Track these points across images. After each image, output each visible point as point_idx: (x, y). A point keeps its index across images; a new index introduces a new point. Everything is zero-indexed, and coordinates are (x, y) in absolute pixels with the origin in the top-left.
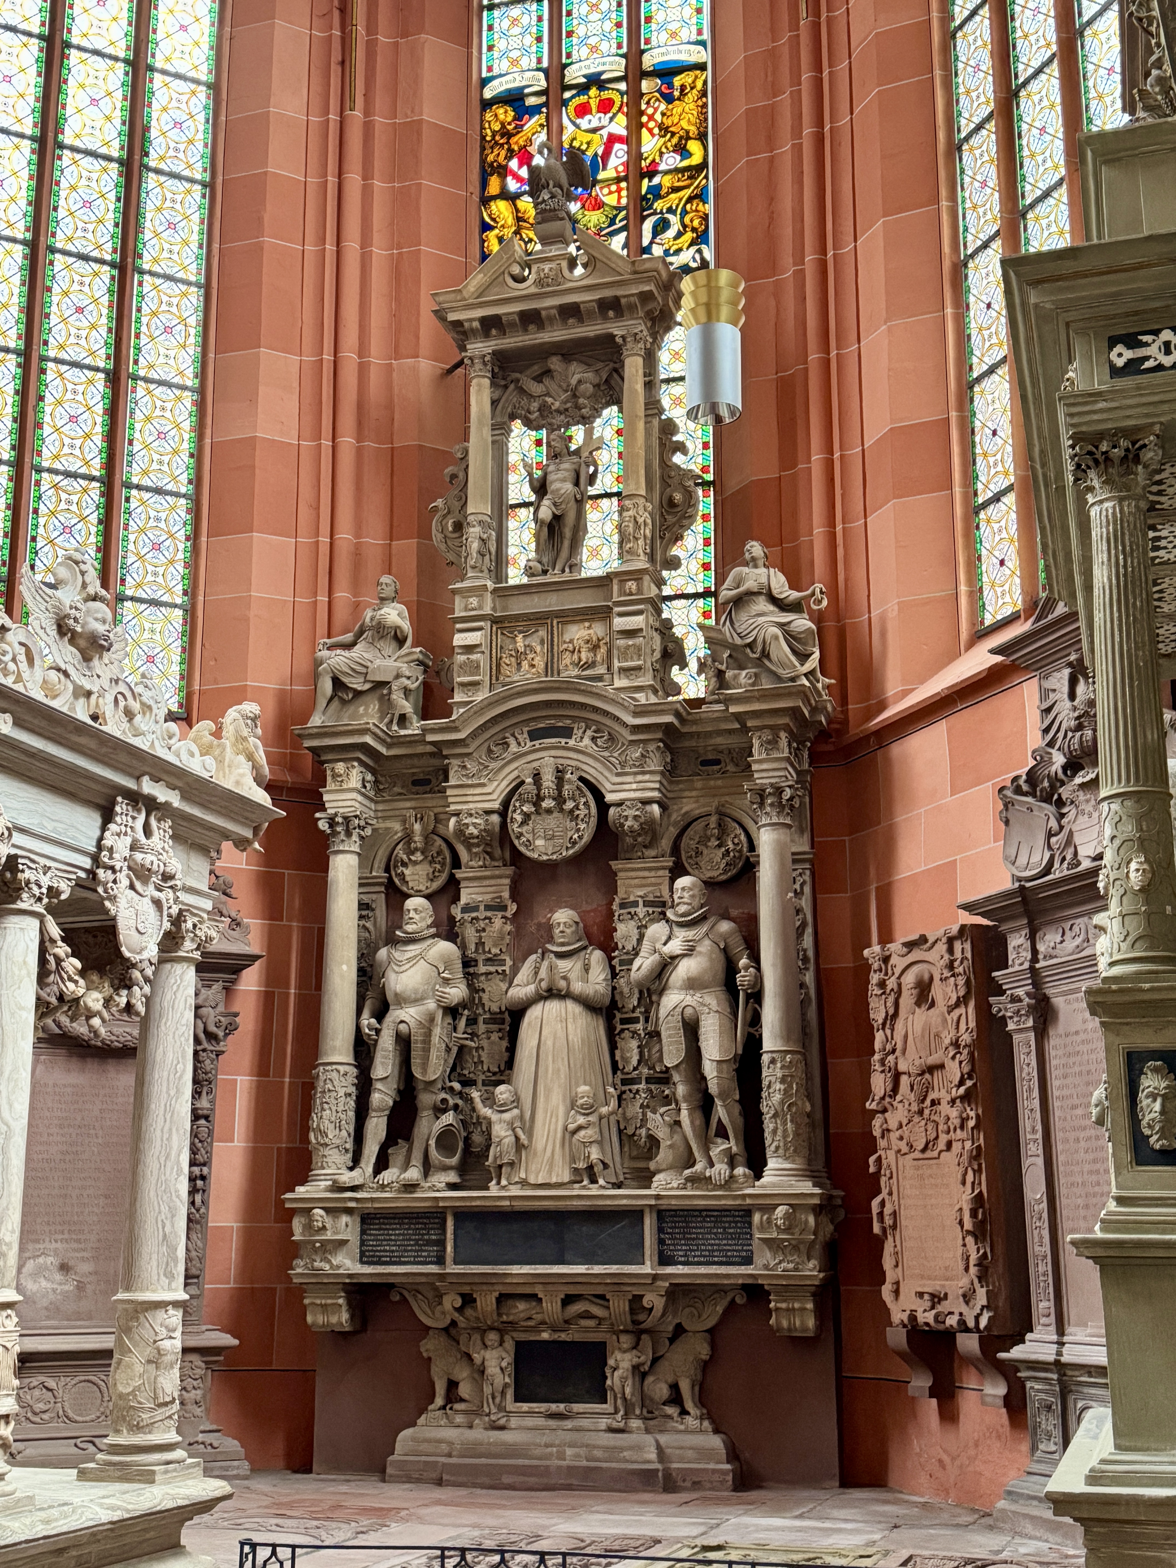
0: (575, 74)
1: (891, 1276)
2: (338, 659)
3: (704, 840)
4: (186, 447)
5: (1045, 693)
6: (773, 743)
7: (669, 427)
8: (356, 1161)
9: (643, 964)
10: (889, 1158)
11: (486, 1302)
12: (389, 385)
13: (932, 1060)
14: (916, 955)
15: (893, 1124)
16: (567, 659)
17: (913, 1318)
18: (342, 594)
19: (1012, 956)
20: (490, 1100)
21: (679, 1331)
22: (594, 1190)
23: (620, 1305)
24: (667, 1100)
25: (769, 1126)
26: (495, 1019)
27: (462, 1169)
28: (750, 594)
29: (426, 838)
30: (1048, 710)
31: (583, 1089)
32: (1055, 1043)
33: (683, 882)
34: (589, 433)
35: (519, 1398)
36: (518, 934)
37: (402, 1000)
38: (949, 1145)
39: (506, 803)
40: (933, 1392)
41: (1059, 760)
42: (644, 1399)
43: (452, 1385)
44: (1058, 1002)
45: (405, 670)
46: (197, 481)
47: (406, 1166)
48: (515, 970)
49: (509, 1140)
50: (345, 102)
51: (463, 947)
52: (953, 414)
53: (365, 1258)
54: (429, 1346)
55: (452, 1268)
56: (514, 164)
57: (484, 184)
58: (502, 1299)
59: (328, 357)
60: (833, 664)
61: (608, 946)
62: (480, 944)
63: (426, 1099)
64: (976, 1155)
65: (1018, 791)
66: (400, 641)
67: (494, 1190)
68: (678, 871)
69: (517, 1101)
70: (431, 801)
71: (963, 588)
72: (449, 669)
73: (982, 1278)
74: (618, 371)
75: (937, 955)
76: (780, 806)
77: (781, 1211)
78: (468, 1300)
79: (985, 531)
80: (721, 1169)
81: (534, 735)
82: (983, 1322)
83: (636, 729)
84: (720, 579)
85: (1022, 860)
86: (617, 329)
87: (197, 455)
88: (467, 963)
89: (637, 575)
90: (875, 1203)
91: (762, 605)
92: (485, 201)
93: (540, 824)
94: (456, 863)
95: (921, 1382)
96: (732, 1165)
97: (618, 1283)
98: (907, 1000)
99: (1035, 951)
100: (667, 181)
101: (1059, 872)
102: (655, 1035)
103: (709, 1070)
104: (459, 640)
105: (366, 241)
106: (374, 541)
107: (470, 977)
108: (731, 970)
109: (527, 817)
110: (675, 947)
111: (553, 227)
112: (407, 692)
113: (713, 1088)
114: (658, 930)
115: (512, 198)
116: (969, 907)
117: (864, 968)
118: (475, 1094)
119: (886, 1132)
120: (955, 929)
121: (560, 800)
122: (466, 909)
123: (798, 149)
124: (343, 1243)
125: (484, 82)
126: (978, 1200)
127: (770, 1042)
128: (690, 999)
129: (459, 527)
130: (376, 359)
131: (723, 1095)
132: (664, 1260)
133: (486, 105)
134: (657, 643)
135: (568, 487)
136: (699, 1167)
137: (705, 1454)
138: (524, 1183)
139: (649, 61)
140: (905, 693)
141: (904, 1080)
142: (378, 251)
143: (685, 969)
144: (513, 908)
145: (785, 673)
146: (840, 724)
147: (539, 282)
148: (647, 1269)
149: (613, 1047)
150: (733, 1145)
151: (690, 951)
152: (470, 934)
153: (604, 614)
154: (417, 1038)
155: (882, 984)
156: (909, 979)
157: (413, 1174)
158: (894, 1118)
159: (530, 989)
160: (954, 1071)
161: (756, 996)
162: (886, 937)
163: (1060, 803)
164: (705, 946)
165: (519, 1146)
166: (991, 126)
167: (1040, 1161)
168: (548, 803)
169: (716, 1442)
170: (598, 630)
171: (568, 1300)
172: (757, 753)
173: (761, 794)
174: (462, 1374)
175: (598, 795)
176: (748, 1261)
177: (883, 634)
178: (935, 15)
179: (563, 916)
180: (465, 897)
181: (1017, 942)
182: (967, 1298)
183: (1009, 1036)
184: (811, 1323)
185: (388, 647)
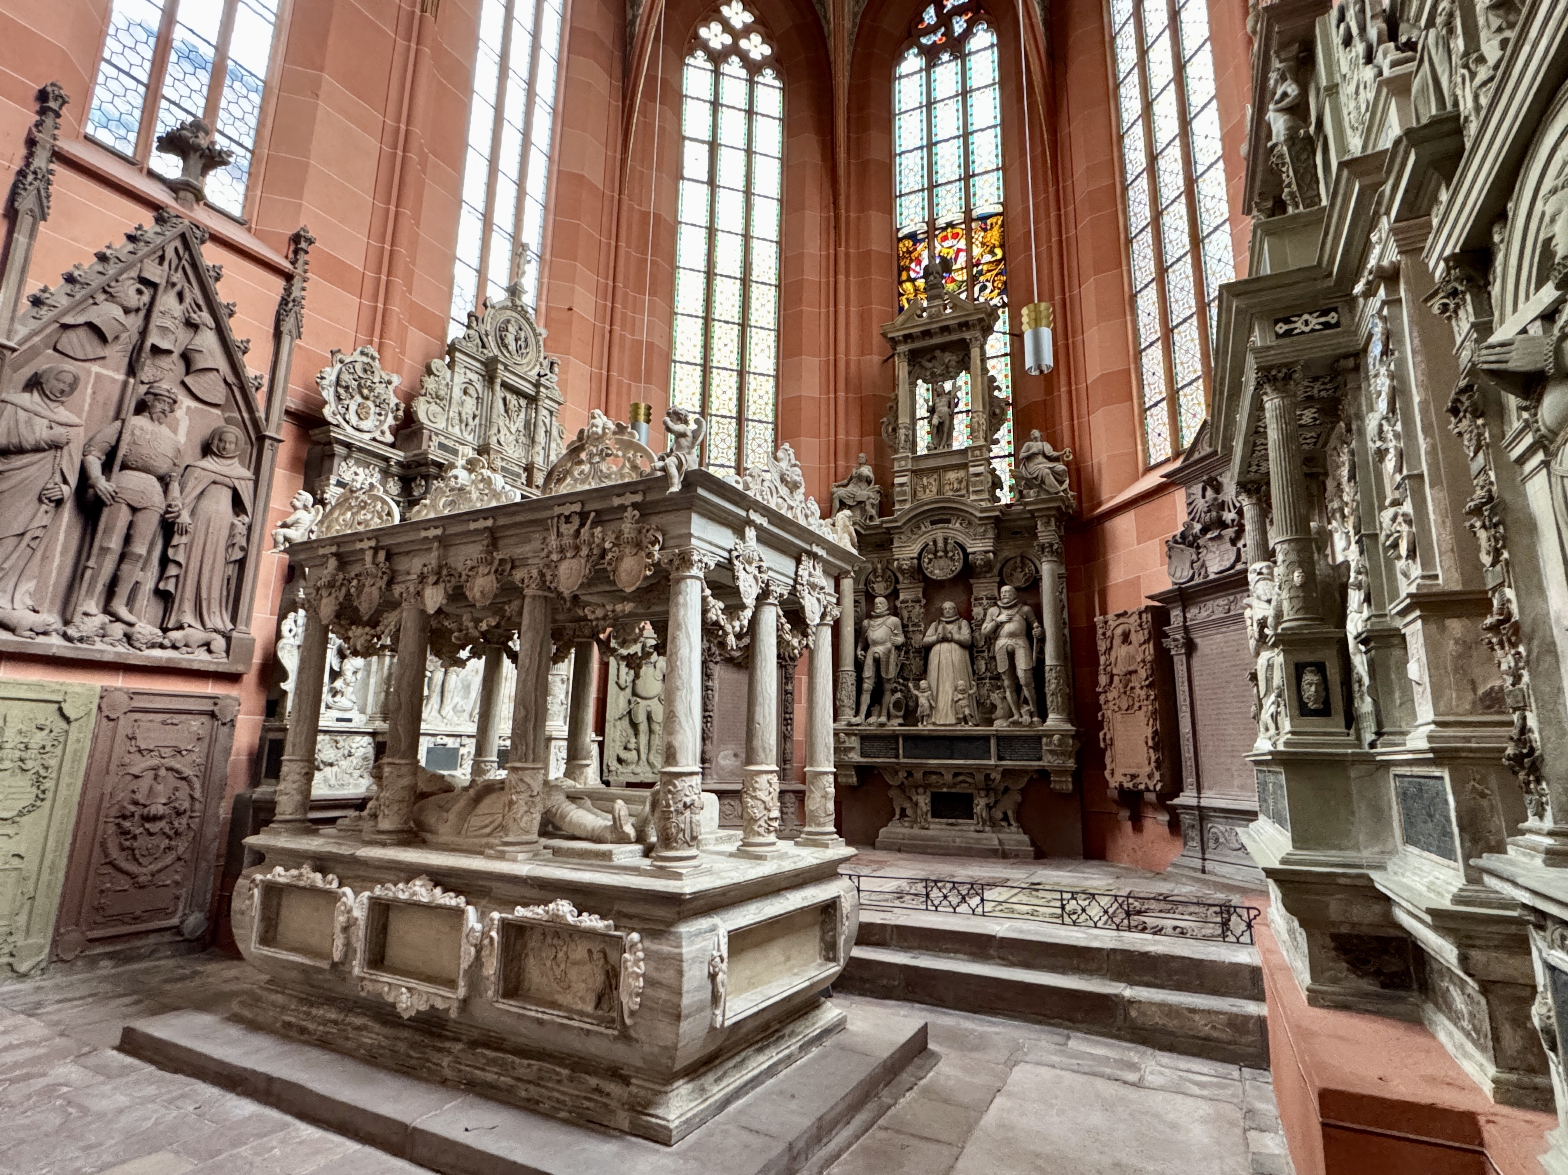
0: (941, 222)
1: (1109, 767)
2: (842, 492)
3: (1015, 569)
4: (771, 402)
5: (1189, 495)
6: (1048, 523)
7: (993, 379)
8: (857, 714)
9: (987, 626)
10: (1108, 713)
11: (918, 775)
12: (859, 369)
13: (1131, 668)
14: (1121, 620)
15: (1110, 698)
16: (947, 487)
17: (1121, 785)
18: (841, 463)
19: (1173, 620)
20: (917, 687)
21: (1006, 790)
22: (967, 728)
23: (980, 777)
24: (999, 688)
25: (1049, 699)
26: (918, 651)
27: (905, 717)
28: (1034, 455)
29: (884, 571)
30: (1190, 504)
31: (961, 682)
32: (1196, 662)
33: (1005, 588)
34: (954, 384)
35: (933, 816)
36: (927, 613)
37: (876, 643)
38: (1140, 708)
39: (920, 554)
40: (1130, 818)
41: (1198, 527)
42: (991, 818)
43: (903, 810)
44: (1198, 641)
45: (872, 495)
46: (776, 416)
47: (879, 716)
48: (926, 630)
49: (927, 705)
50: (837, 245)
51: (902, 619)
52: (1132, 366)
53: (863, 755)
54: (892, 793)
55: (902, 760)
56: (913, 265)
57: (900, 275)
58: (925, 774)
59: (832, 358)
60: (1075, 486)
61: (969, 618)
62: (909, 618)
63: (888, 686)
64: (1154, 712)
65: (1176, 542)
66: (869, 482)
67: (920, 727)
68: (1002, 584)
69: (930, 688)
70: (886, 554)
71: (1140, 447)
72: (892, 495)
73: (1158, 768)
74: (968, 355)
75: (1134, 620)
76: (1052, 552)
77: (1056, 737)
78: (910, 774)
79: (1149, 420)
80: (1026, 719)
81: (933, 523)
82: (1158, 787)
83: (981, 519)
84: (1017, 448)
85: (1178, 574)
86: (967, 336)
87: (776, 405)
88: (904, 626)
89: (980, 448)
90: (1101, 734)
91: (1040, 459)
92: (901, 283)
93: (936, 562)
94: (897, 581)
95: (1125, 814)
96: (1032, 716)
97: (979, 768)
98: (1117, 641)
99: (1185, 618)
100: (985, 268)
101: (1197, 581)
102: (994, 658)
103: (1020, 674)
104: (897, 481)
105: (847, 305)
106: (854, 438)
107: (905, 632)
108: (1029, 628)
109: (930, 560)
110: (1003, 618)
111: (935, 292)
112: (873, 505)
113: (1022, 681)
114: (993, 610)
115: (913, 281)
116: (1151, 598)
117: (1094, 626)
118: (911, 685)
119: (1107, 702)
120: (1143, 607)
121: (946, 552)
122: (903, 602)
123: (1050, 248)
124: (853, 748)
125: (898, 230)
126: (1155, 733)
127: (1049, 660)
128: (1010, 642)
129: (894, 430)
130: (853, 358)
131: (1027, 685)
132: (1000, 758)
133: (900, 240)
134: (990, 479)
135: (946, 409)
136: (1016, 717)
137: (1019, 843)
138: (934, 724)
139: (975, 214)
140: (1112, 498)
141: (1116, 679)
142: (853, 309)
143: (1008, 628)
144: (924, 602)
145: (1052, 490)
146: (1079, 512)
147: (929, 317)
148: (992, 762)
149: (973, 664)
150: (1031, 707)
151: (1010, 620)
152: (905, 614)
153: (965, 466)
154: (883, 659)
155: (1104, 634)
156: (1119, 631)
157: (883, 719)
158: (1110, 696)
159: (934, 638)
160: (1143, 673)
161: (1042, 640)
162: (1104, 612)
163: (1198, 547)
164: (1017, 618)
165: (931, 708)
166: (1149, 229)
167: (1188, 715)
168: (940, 554)
169: (1026, 838)
170: (961, 474)
171: (956, 775)
172: (1040, 528)
173: (1042, 548)
174: (907, 805)
175: (964, 549)
176: (1040, 759)
177: (1100, 470)
178: (1118, 179)
179: (948, 605)
180: (902, 597)
181: (1176, 614)
182: (1150, 776)
183: (1172, 657)
184: (1070, 787)
185: (864, 485)
